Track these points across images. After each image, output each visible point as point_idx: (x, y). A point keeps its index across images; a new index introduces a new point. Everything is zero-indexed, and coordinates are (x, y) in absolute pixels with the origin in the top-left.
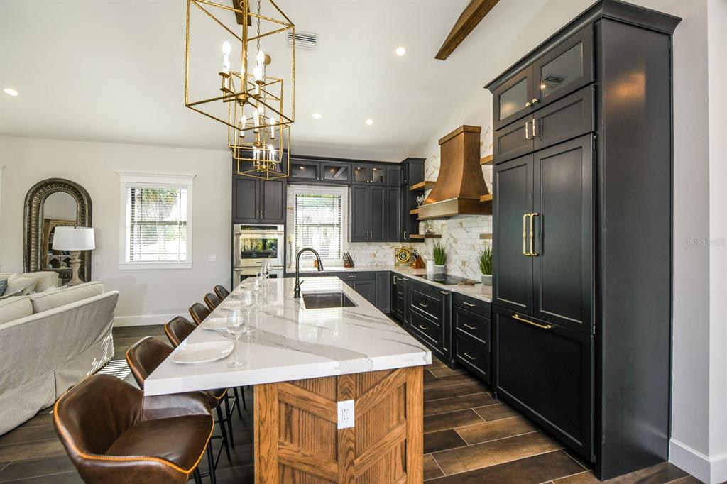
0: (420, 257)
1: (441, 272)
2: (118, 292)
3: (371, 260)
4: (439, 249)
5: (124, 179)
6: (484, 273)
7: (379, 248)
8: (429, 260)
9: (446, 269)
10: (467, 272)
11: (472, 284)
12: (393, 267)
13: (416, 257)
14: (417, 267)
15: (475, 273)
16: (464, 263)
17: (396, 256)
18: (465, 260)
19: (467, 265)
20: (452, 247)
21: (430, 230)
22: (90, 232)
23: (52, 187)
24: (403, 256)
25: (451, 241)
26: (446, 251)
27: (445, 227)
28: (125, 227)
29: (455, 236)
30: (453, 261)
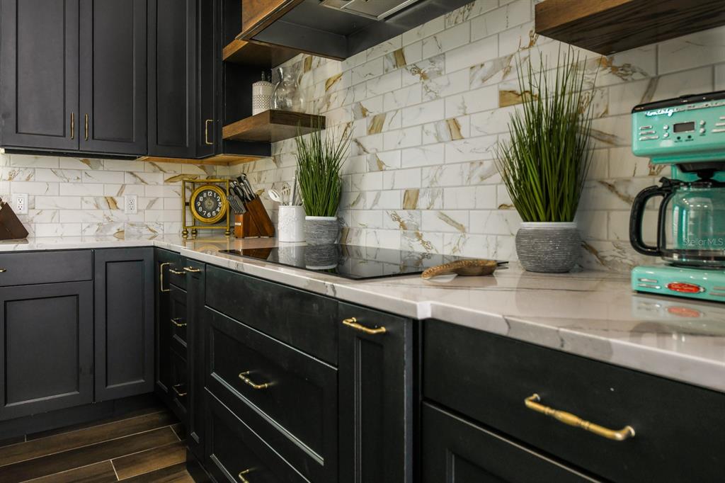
0: (256, 199)
1: (325, 241)
3: (100, 216)
4: (319, 159)
6: (526, 220)
7: (129, 179)
8: (285, 204)
9: (340, 231)
10: (424, 228)
11: (484, 271)
12: (180, 239)
13: (243, 199)
14: (247, 233)
15: (461, 228)
16: (410, 199)
17: (187, 204)
18: (414, 184)
19: (423, 202)
20: (362, 150)
21: (289, 102)
24: (209, 204)
25: (361, 126)
26: (343, 167)
27: (339, 86)
29: (374, 108)
30: (370, 198)
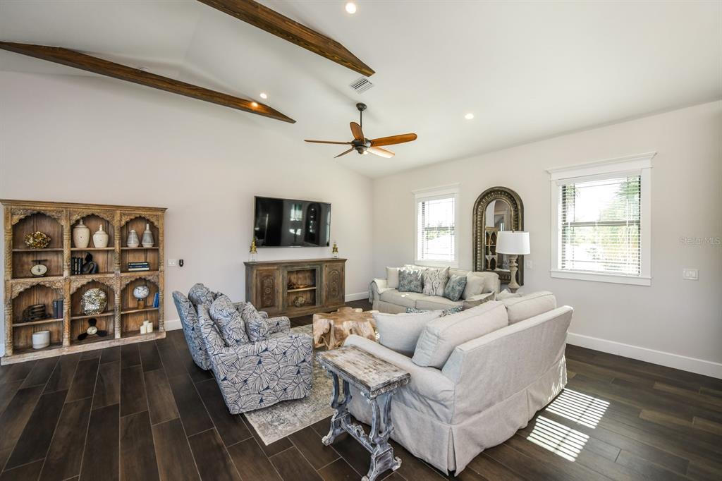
2: (572, 308)
5: (555, 177)
22: (525, 236)
23: (491, 196)
28: (557, 230)
